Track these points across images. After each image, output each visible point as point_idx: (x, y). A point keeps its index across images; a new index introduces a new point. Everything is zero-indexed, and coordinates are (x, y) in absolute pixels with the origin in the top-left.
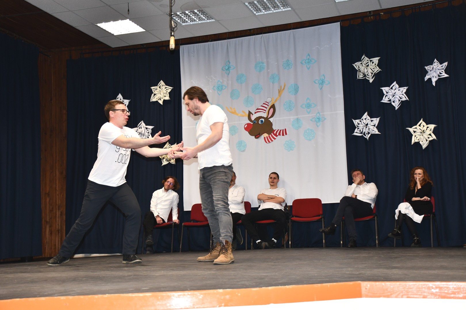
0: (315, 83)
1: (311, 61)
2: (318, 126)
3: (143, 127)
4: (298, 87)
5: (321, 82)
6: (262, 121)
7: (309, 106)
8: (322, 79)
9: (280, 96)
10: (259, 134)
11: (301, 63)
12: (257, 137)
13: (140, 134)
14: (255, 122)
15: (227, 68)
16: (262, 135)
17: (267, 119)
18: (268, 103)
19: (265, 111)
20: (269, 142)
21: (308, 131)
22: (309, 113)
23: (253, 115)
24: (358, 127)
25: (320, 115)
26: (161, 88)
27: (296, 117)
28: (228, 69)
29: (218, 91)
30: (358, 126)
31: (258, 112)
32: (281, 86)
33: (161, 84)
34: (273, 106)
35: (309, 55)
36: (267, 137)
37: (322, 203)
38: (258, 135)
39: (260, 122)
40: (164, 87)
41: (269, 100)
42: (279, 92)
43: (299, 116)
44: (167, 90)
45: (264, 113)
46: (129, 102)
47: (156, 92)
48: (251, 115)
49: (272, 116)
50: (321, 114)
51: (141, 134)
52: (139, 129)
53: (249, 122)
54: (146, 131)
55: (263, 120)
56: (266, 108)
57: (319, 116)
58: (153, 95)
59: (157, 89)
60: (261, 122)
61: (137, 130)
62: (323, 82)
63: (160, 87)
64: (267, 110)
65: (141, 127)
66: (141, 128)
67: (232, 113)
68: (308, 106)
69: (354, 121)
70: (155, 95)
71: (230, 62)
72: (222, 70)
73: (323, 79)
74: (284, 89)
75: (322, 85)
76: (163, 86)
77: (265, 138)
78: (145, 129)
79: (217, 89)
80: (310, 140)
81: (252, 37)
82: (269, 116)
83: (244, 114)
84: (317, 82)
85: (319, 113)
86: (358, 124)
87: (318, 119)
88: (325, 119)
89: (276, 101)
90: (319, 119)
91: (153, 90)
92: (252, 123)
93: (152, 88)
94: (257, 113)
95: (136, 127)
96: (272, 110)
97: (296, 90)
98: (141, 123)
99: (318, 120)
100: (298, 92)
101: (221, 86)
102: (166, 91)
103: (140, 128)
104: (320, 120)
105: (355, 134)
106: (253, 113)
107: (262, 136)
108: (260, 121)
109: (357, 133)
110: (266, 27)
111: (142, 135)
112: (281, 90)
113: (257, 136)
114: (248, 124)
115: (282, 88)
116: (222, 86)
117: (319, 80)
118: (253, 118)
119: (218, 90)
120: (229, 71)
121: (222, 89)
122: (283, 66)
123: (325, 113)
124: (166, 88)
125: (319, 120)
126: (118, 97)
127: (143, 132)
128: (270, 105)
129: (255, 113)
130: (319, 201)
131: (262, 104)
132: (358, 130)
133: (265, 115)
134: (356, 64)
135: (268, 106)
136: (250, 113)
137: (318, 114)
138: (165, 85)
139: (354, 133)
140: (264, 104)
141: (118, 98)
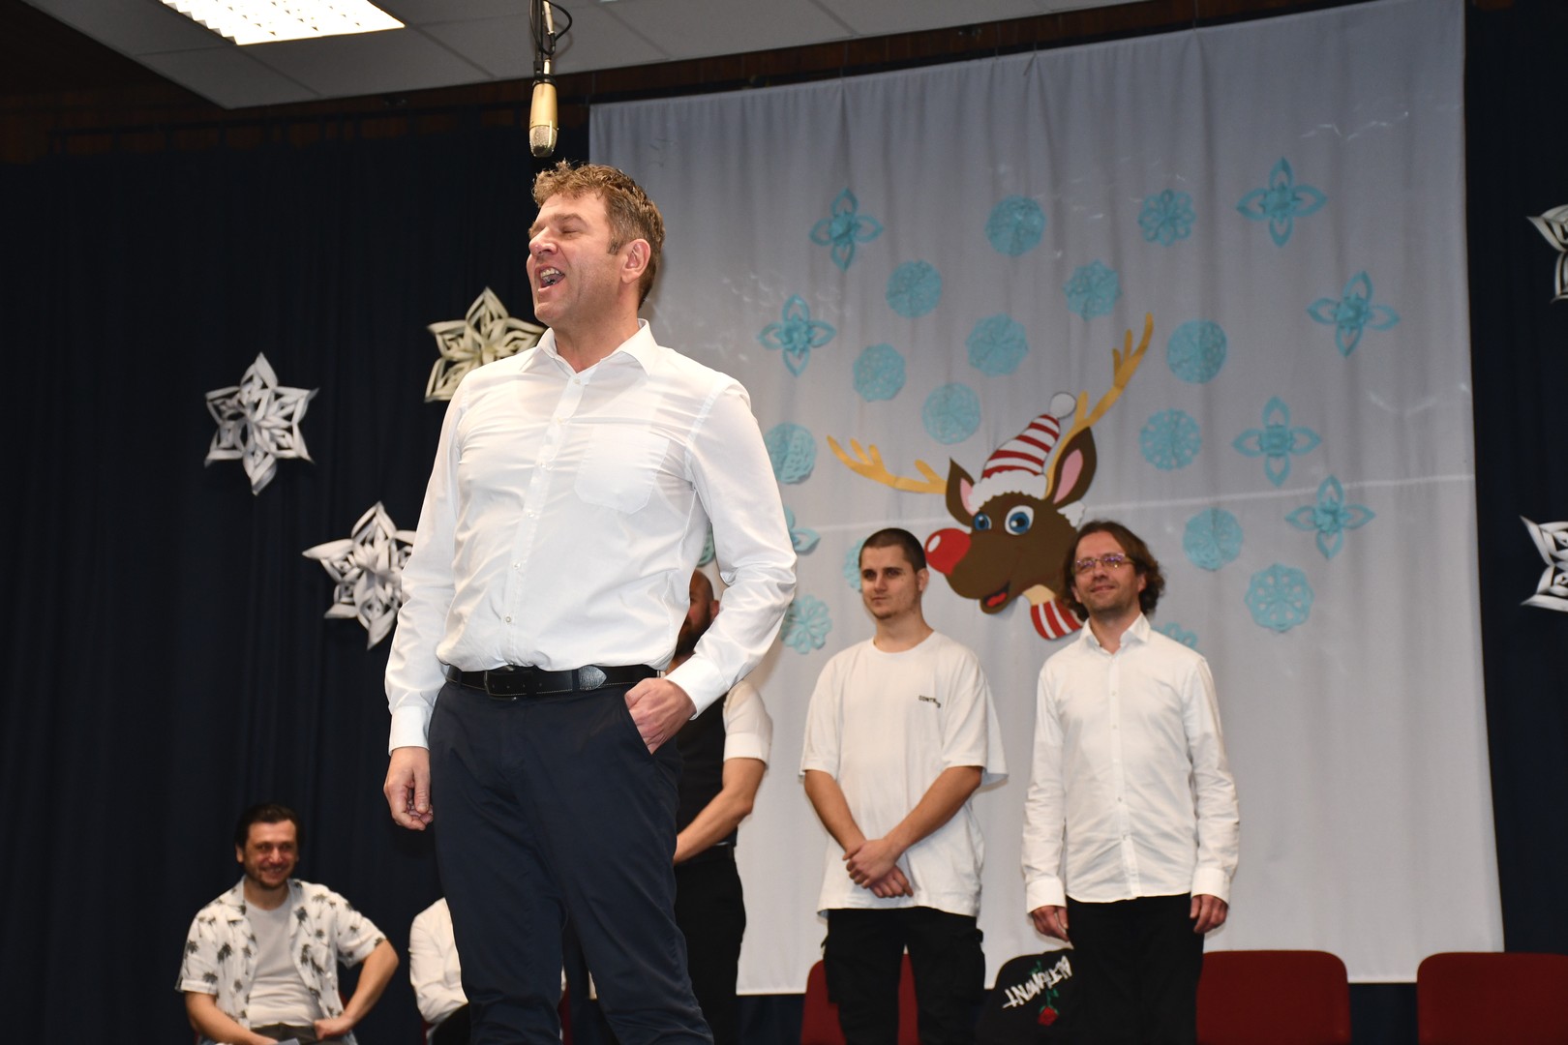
0: (1315, 315)
1: (1295, 199)
2: (1326, 555)
3: (380, 535)
4: (1224, 341)
5: (1351, 314)
6: (1021, 520)
7: (1278, 443)
8: (1358, 298)
9: (1121, 385)
10: (1005, 589)
11: (1243, 210)
12: (992, 601)
13: (364, 576)
14: (983, 523)
15: (838, 228)
16: (1019, 593)
17: (1047, 508)
18: (1056, 422)
19: (1041, 463)
20: (1060, 633)
21: (1270, 581)
22: (1279, 480)
23: (971, 482)
24: (1560, 565)
25: (1339, 492)
26: (483, 329)
27: (1203, 501)
28: (840, 237)
29: (790, 354)
30: (1555, 559)
31: (1000, 469)
32: (1129, 333)
33: (483, 309)
34: (1084, 442)
35: (1286, 167)
36: (1047, 606)
37: (1352, 979)
38: (996, 594)
39: (1010, 526)
40: (498, 327)
41: (1060, 406)
42: (1118, 364)
43: (1225, 498)
44: (515, 339)
45: (1035, 473)
46: (312, 405)
47: (455, 353)
48: (964, 483)
49: (1078, 492)
50: (1345, 486)
51: (371, 575)
52: (359, 549)
53: (951, 522)
54: (395, 559)
55: (1029, 512)
56: (1046, 448)
57: (1335, 499)
58: (438, 365)
59: (462, 336)
60: (1014, 524)
61: (352, 553)
62: (1359, 313)
63: (477, 327)
64: (1051, 460)
65: (369, 538)
66: (372, 542)
67: (860, 469)
68: (1275, 441)
69: (1533, 529)
70: (450, 364)
71: (854, 202)
72: (815, 238)
73: (1363, 295)
74: (1143, 349)
75: (1352, 328)
76: (492, 319)
77: (1035, 610)
78: (394, 547)
79: (785, 339)
80: (1283, 629)
81: (975, 64)
82: (1060, 496)
83: (923, 479)
84: (1324, 312)
85: (1334, 481)
86: (1559, 547)
87: (1326, 511)
88: (1370, 515)
89: (1099, 412)
90: (1334, 513)
91: (439, 339)
92: (968, 530)
93: (437, 327)
94: (996, 475)
95: (345, 534)
96: (1076, 460)
97: (1212, 356)
98: (374, 515)
99: (1328, 518)
100: (1218, 365)
101: (804, 328)
102: (511, 347)
103: (368, 546)
104: (1341, 520)
105: (1539, 600)
106: (976, 475)
107: (1021, 600)
108: (1012, 520)
109: (1548, 593)
110: (1053, 17)
111: (377, 580)
112: (1128, 350)
113: (995, 600)
114: (944, 533)
115: (1135, 346)
116: (810, 328)
117: (1338, 305)
118: (975, 499)
119: (790, 346)
120: (848, 247)
121: (809, 341)
122: (1141, 222)
123: (1368, 484)
124: (510, 330)
125: (1335, 521)
126: (251, 371)
127: (382, 564)
128: (1068, 432)
129: (987, 474)
130: (1328, 966)
131: (1021, 428)
132: (1558, 578)
133: (1038, 488)
134: (1549, 214)
135: (1056, 436)
136: (957, 476)
137: (1330, 488)
138: (503, 312)
139: (1533, 591)
140: (1034, 426)
141: (251, 379)
